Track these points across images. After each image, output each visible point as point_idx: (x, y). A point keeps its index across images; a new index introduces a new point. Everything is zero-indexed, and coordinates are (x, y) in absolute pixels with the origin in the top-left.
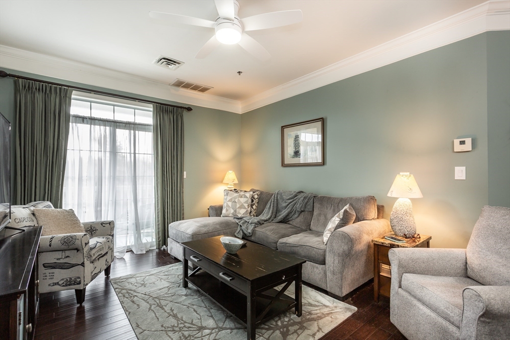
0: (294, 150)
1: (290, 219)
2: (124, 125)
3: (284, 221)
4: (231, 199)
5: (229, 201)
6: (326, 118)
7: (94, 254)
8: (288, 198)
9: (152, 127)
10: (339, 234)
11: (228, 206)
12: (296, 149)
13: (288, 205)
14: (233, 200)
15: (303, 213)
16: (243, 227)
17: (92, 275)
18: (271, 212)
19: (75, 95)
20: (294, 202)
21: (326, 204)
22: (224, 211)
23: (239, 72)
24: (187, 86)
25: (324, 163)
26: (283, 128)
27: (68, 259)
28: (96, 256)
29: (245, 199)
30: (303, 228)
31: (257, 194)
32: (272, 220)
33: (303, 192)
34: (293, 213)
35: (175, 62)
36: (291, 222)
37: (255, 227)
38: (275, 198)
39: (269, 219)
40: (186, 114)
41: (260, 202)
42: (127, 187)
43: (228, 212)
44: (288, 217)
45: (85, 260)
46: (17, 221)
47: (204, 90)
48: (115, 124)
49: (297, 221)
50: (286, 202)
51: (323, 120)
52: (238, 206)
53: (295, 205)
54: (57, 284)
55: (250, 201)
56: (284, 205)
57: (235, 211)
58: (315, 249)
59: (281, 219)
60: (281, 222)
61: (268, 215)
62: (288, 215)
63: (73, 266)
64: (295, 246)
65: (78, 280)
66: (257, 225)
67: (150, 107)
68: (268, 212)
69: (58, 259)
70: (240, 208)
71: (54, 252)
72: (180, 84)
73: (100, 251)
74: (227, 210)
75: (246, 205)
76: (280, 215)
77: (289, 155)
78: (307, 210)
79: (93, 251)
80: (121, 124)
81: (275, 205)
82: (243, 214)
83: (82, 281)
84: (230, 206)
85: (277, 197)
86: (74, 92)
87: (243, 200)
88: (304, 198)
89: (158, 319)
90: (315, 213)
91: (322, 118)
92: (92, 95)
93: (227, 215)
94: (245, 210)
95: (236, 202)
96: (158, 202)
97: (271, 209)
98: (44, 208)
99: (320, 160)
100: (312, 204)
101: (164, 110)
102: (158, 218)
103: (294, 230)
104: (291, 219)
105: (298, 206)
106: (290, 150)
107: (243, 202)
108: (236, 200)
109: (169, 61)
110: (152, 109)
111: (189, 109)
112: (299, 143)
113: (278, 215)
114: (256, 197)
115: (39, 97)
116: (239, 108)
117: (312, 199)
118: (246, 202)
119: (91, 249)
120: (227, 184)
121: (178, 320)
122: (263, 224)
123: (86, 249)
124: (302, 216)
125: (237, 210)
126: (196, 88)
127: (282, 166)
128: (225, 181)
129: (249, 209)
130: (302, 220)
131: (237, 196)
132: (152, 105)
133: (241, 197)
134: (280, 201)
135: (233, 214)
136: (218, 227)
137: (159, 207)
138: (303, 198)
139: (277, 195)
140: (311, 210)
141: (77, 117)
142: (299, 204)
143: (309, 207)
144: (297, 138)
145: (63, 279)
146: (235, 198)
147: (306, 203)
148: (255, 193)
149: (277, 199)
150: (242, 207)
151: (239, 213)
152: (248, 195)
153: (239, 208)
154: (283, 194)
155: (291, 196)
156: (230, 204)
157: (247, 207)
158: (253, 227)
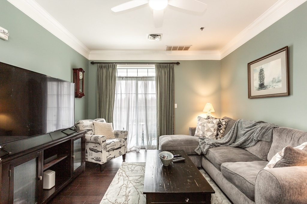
0: (259, 83)
1: (246, 146)
2: (141, 78)
3: (241, 147)
4: (201, 124)
5: (200, 125)
6: (292, 46)
7: (108, 148)
8: (247, 126)
9: (155, 78)
10: (266, 173)
11: (199, 128)
12: (261, 82)
13: (245, 133)
14: (202, 125)
15: (260, 142)
16: (201, 147)
17: (107, 158)
18: (229, 137)
19: (118, 66)
20: (251, 131)
21: (285, 137)
22: (196, 132)
23: (202, 28)
24: (175, 49)
25: (289, 93)
26: (249, 64)
27: (96, 147)
28: (110, 148)
29: (212, 124)
30: (259, 157)
31: (225, 121)
32: (230, 144)
33: (263, 122)
34: (250, 141)
35: (158, 35)
36: (247, 149)
37: (210, 148)
38: (236, 126)
39: (227, 143)
40: (176, 67)
41: (227, 128)
42: (143, 113)
43: (198, 133)
44: (245, 144)
45: (103, 150)
46: (84, 127)
47: (187, 49)
48: (137, 78)
49: (254, 149)
50: (244, 130)
51: (288, 50)
52: (206, 129)
53: (252, 133)
54: (93, 159)
55: (216, 126)
56: (243, 132)
57: (204, 133)
58: (247, 183)
59: (238, 144)
60: (238, 147)
61: (226, 140)
62: (245, 142)
63: (98, 151)
64: (232, 173)
65: (100, 159)
66: (211, 147)
67: (154, 66)
68: (228, 137)
69: (94, 147)
70: (208, 131)
71: (92, 143)
72: (170, 49)
73: (113, 146)
74: (198, 132)
75: (212, 129)
76: (238, 141)
77: (255, 88)
78: (264, 139)
79: (108, 146)
80: (139, 78)
81: (235, 131)
82: (210, 136)
83: (101, 160)
84: (200, 129)
85: (238, 125)
86: (118, 65)
87: (210, 125)
88: (262, 128)
89: (118, 194)
90: (273, 145)
91: (287, 47)
92: (126, 65)
93: (198, 135)
94: (212, 133)
95: (204, 126)
96: (158, 123)
97: (230, 135)
98: (100, 122)
99: (285, 91)
100: (270, 135)
101: (162, 66)
102: (158, 132)
103: (246, 156)
104: (248, 146)
105: (255, 135)
106: (255, 83)
107: (210, 127)
108: (205, 125)
109: (154, 36)
110: (154, 67)
111: (178, 63)
112: (263, 76)
113: (237, 140)
114: (224, 123)
115: (104, 70)
116: (218, 56)
117: (271, 130)
118: (213, 127)
119: (107, 144)
120: (206, 112)
121: (125, 201)
122: (218, 146)
123: (103, 144)
124: (259, 145)
125: (205, 132)
126: (181, 49)
127: (249, 97)
128: (204, 111)
129: (216, 132)
130: (258, 149)
131: (206, 121)
132: (154, 65)
133: (209, 123)
134: (240, 129)
135: (202, 135)
136: (183, 143)
137: (159, 125)
138: (260, 128)
139: (238, 123)
140: (269, 140)
141: (120, 77)
142: (256, 133)
143: (267, 138)
144: (262, 71)
145: (95, 157)
146: (204, 123)
147: (264, 133)
148: (223, 121)
149: (238, 127)
150: (208, 130)
151: (206, 135)
152: (215, 121)
153: (206, 131)
154: (243, 123)
155: (250, 125)
156: (200, 127)
157: (213, 131)
158: (208, 147)
